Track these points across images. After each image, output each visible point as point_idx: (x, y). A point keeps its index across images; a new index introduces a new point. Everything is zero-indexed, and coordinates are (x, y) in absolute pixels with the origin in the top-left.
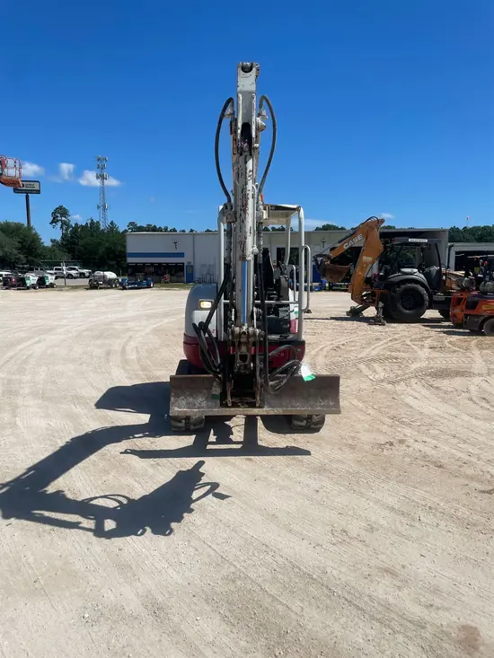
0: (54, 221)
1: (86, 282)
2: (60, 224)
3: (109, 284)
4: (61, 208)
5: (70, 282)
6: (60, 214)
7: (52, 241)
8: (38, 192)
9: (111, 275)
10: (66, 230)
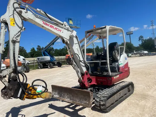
0: (140, 40)
1: (139, 55)
2: (141, 40)
3: (146, 55)
4: (141, 36)
5: (136, 55)
6: (141, 38)
7: (139, 45)
8: (132, 34)
9: (146, 52)
10: (143, 41)
